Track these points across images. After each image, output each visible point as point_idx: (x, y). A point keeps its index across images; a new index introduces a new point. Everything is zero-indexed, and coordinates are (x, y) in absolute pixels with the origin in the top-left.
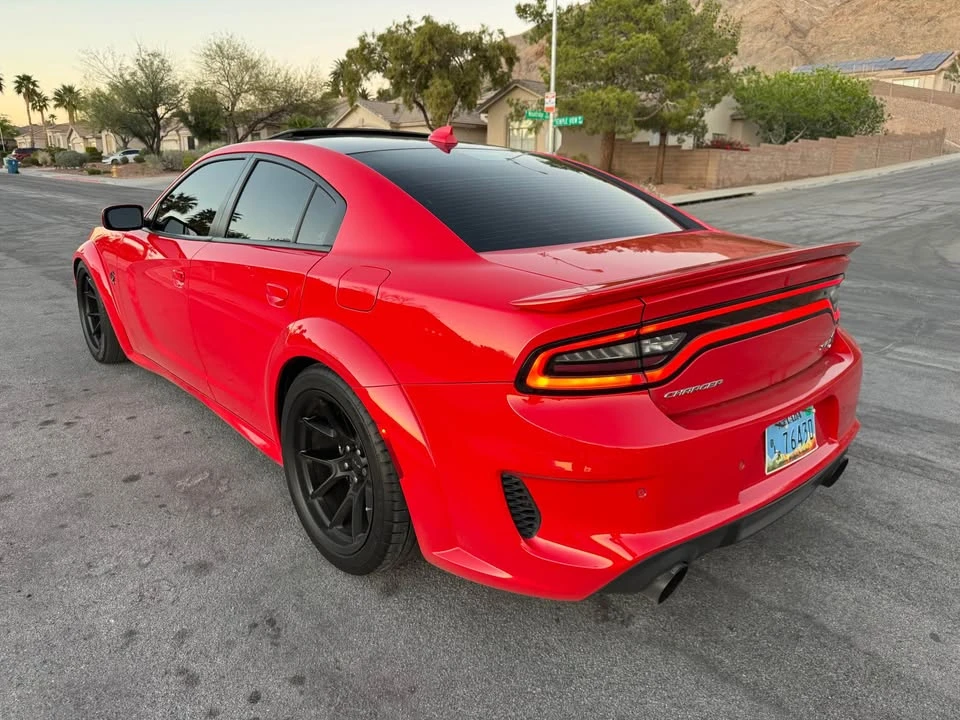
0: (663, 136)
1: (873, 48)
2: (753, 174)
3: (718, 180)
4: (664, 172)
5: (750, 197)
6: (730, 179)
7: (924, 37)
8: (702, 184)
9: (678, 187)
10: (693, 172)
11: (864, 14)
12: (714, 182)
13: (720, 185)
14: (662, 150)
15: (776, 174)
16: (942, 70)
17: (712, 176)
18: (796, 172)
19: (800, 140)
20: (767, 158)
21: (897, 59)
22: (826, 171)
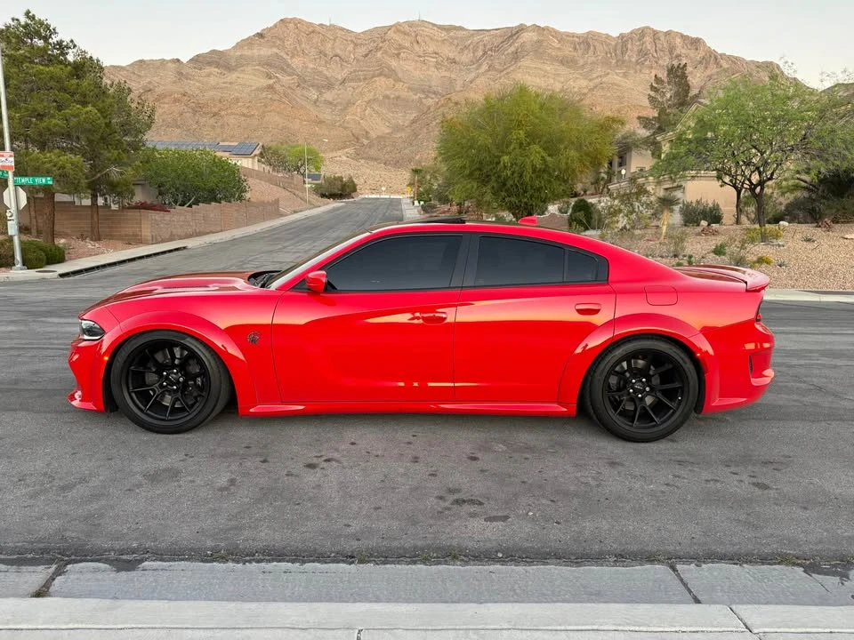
0: (94, 198)
1: (178, 131)
2: (175, 231)
3: (152, 236)
4: (100, 230)
5: (184, 251)
6: (160, 236)
7: (213, 127)
8: (137, 240)
9: (119, 244)
10: (128, 230)
11: (164, 103)
12: (150, 238)
13: (155, 241)
14: (94, 209)
15: (190, 231)
16: (255, 155)
17: (146, 232)
18: (202, 229)
19: (194, 206)
20: (182, 218)
21: (221, 144)
22: (219, 229)
